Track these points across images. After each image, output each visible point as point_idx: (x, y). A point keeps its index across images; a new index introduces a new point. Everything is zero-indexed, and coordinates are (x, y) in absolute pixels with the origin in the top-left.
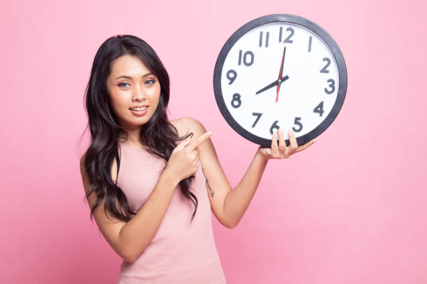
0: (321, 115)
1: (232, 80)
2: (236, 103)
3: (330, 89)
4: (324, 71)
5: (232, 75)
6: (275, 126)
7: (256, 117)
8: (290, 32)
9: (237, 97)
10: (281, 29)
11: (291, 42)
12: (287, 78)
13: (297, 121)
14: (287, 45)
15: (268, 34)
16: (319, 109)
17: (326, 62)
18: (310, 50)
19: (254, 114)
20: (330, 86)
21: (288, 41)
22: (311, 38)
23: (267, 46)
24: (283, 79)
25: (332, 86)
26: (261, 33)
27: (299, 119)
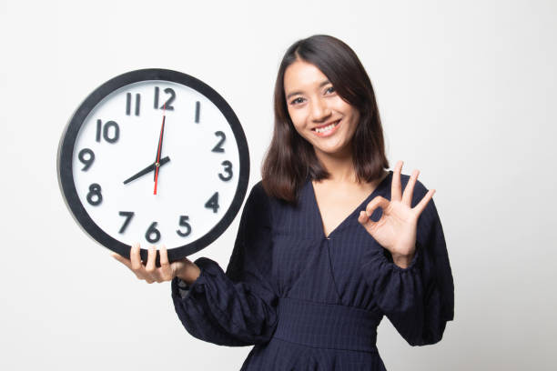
0: (215, 211)
1: (88, 165)
2: (95, 198)
3: (226, 175)
4: (218, 149)
5: (87, 157)
6: (153, 229)
7: (124, 218)
8: (169, 95)
9: (95, 189)
10: (157, 90)
11: (172, 108)
12: (167, 160)
13: (183, 221)
14: (167, 113)
15: (138, 97)
16: (213, 203)
17: (220, 138)
18: (197, 120)
19: (122, 214)
20: (227, 170)
21: (168, 106)
22: (198, 104)
23: (137, 113)
24: (162, 161)
25: (229, 170)
26: (129, 95)
27: (186, 218)
